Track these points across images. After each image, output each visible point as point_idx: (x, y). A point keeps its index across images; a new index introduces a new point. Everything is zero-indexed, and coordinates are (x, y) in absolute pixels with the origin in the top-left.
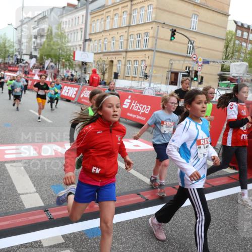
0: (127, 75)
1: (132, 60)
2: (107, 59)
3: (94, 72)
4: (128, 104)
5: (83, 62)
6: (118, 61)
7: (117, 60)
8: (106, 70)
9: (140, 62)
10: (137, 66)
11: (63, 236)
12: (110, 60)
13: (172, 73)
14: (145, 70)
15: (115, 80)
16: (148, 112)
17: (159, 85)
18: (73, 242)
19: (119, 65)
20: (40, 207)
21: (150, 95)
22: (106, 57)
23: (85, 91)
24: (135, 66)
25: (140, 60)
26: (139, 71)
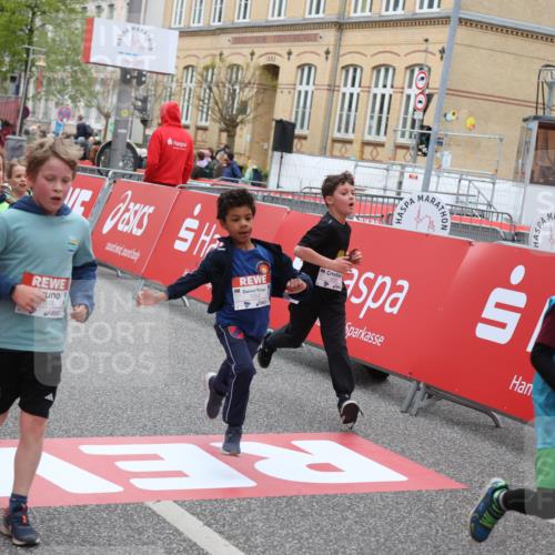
0: (341, 135)
1: (367, 63)
2: (250, 57)
3: (171, 116)
5: (125, 71)
6: (301, 67)
7: (296, 61)
8: (243, 109)
9: (401, 78)
10: (388, 91)
12: (264, 61)
14: (425, 111)
15: (277, 154)
16: (395, 310)
17: (486, 187)
19: (303, 88)
22: (246, 49)
23: (123, 207)
24: (379, 91)
25: (400, 64)
26: (396, 117)
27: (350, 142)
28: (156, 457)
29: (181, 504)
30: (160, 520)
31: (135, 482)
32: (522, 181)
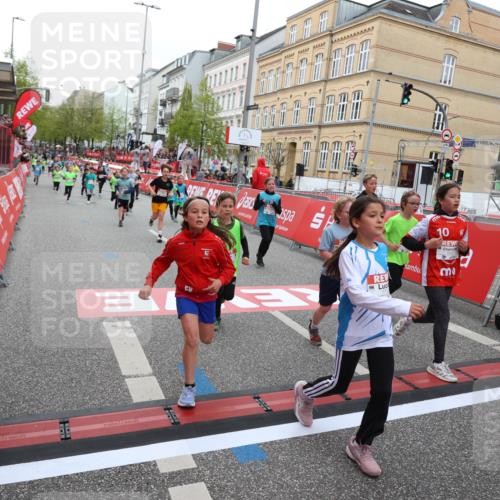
0: (321, 169)
1: (331, 141)
2: (284, 140)
3: (261, 163)
4: (320, 222)
5: (242, 146)
6: (305, 143)
7: (303, 141)
8: (283, 160)
9: (344, 146)
10: (339, 152)
11: (195, 457)
12: (290, 141)
13: (403, 164)
14: (354, 159)
15: (298, 177)
18: (212, 469)
19: (306, 151)
20: (158, 401)
22: (283, 137)
23: (244, 198)
24: (336, 152)
25: (344, 141)
26: (342, 161)
28: (268, 294)
29: (282, 312)
30: (275, 318)
31: (264, 304)
32: (394, 186)
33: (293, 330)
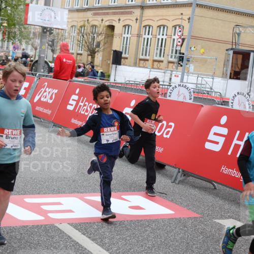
0: (143, 57)
1: (155, 25)
2: (101, 22)
3: (65, 48)
6: (125, 26)
7: (122, 23)
8: (98, 45)
9: (170, 31)
12: (107, 23)
13: (236, 53)
14: (181, 46)
15: (114, 66)
16: (168, 136)
17: (209, 80)
19: (126, 36)
21: (181, 99)
22: (99, 18)
23: (43, 90)
24: (161, 37)
25: (170, 25)
26: (168, 48)
27: (147, 60)
28: (59, 204)
29: (71, 225)
30: (61, 232)
31: (50, 215)
32: (226, 77)
33: (80, 245)
